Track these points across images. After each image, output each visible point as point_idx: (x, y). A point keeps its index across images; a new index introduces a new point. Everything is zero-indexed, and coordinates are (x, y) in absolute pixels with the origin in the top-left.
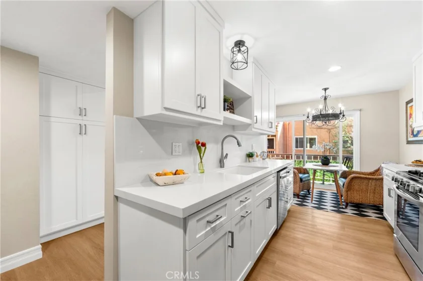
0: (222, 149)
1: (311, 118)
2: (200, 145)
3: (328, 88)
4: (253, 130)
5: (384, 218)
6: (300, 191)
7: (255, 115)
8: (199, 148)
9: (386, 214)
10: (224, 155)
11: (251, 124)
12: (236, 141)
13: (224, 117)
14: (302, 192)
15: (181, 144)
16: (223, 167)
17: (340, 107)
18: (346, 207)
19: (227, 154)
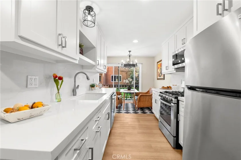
0: (75, 82)
1: (123, 65)
2: (57, 78)
3: (131, 51)
4: (96, 69)
5: (153, 113)
6: (118, 105)
7: (97, 60)
8: (56, 81)
9: (153, 111)
10: (76, 86)
11: (95, 66)
12: (86, 76)
13: (80, 58)
14: (119, 105)
15: (37, 77)
16: (76, 95)
17: (136, 61)
18: (138, 110)
19: (78, 86)
